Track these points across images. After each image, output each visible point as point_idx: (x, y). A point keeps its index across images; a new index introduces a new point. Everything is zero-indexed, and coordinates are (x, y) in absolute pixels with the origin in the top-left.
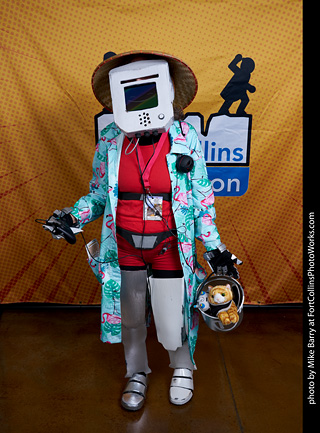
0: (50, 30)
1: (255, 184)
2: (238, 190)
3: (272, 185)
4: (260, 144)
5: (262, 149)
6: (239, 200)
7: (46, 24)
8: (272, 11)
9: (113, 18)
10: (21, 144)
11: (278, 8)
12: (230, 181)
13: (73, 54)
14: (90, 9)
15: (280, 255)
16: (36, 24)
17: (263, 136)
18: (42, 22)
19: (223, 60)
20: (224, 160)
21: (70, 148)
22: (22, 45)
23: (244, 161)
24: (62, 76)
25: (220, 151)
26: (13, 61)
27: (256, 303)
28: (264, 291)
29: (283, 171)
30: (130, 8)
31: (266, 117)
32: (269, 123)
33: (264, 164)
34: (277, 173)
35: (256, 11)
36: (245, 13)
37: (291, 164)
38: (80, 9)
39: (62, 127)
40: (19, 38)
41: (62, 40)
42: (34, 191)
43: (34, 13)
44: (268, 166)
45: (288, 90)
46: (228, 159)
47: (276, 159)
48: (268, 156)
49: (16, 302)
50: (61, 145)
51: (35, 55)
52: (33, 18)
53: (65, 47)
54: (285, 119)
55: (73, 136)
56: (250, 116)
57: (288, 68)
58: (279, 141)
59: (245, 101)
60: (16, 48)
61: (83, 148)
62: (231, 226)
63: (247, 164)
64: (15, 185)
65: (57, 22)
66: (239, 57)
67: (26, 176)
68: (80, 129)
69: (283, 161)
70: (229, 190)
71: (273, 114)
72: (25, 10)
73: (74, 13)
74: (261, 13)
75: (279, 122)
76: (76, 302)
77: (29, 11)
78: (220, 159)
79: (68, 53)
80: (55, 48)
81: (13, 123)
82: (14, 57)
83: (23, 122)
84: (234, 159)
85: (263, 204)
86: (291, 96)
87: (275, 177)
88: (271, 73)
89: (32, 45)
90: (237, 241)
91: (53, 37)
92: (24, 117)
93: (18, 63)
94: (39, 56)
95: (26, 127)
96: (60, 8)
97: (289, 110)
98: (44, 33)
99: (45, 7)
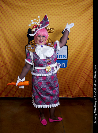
1: (69, 65)
2: (64, 66)
3: (74, 65)
4: (70, 54)
5: (71, 55)
6: (65, 69)
8: (73, 18)
9: (30, 19)
10: (5, 53)
11: (75, 17)
12: (62, 64)
14: (24, 17)
15: (76, 84)
16: (10, 21)
17: (71, 51)
18: (11, 20)
20: (61, 58)
21: (18, 54)
22: (6, 26)
23: (66, 58)
24: (16, 35)
25: (60, 56)
26: (3, 31)
27: (69, 97)
28: (72, 94)
29: (77, 61)
30: (35, 17)
31: (72, 46)
32: (73, 48)
33: (72, 59)
34: (75, 62)
36: (66, 18)
37: (79, 59)
39: (16, 49)
40: (5, 25)
41: (17, 25)
42: (9, 66)
43: (9, 18)
44: (73, 60)
45: (78, 39)
46: (62, 58)
47: (75, 58)
48: (73, 57)
49: (4, 97)
50: (16, 54)
55: (19, 51)
56: (68, 46)
57: (78, 33)
58: (76, 53)
60: (4, 27)
61: (22, 55)
62: (63, 76)
63: (67, 59)
64: (4, 64)
65: (15, 20)
67: (7, 62)
68: (21, 49)
69: (77, 59)
70: (62, 66)
71: (74, 46)
72: (7, 17)
73: (20, 18)
74: (70, 18)
75: (76, 48)
76: (20, 97)
78: (59, 58)
79: (18, 29)
80: (15, 27)
81: (3, 47)
82: (3, 29)
83: (6, 47)
84: (63, 58)
85: (71, 70)
86: (78, 41)
87: (75, 63)
88: (73, 34)
89: (8, 26)
90: (64, 80)
91: (14, 24)
92: (6, 46)
93: (4, 31)
94: (10, 29)
95: (7, 49)
96: (16, 17)
97: (78, 44)
98: (12, 23)
99: (12, 16)
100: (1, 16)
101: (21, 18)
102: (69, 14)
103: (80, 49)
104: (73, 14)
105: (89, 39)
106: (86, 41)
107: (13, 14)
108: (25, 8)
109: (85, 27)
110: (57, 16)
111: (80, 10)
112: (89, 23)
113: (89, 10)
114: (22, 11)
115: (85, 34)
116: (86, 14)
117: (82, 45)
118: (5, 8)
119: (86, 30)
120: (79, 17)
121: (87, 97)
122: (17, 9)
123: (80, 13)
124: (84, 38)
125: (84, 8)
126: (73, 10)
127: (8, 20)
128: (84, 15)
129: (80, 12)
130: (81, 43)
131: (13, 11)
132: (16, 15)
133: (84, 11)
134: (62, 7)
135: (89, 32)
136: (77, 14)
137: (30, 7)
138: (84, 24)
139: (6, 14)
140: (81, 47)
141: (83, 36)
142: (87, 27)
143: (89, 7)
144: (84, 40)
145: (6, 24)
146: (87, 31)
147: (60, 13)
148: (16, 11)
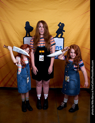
0: (12, 16)
4: (66, 45)
7: (11, 14)
9: (28, 13)
11: (70, 11)
13: (18, 22)
14: (22, 11)
17: (67, 43)
18: (10, 14)
19: (56, 24)
22: (5, 20)
24: (15, 27)
25: (56, 47)
30: (33, 11)
31: (68, 38)
32: (69, 40)
35: (64, 12)
36: (62, 12)
38: (20, 11)
39: (15, 40)
40: (4, 18)
41: (15, 19)
42: (8, 57)
45: (73, 31)
46: (58, 49)
51: (8, 22)
52: (8, 13)
53: (16, 20)
54: (73, 39)
55: (18, 43)
56: (64, 38)
57: (73, 26)
59: (62, 34)
60: (4, 20)
62: (59, 67)
64: (3, 55)
65: (14, 14)
66: (60, 23)
67: (5, 53)
68: (19, 41)
71: (69, 38)
72: (6, 11)
74: (66, 12)
75: (71, 40)
77: (7, 12)
79: (17, 22)
80: (13, 20)
81: (2, 39)
86: (74, 33)
88: (69, 27)
89: (8, 19)
90: (61, 71)
91: (13, 18)
92: (5, 38)
93: (4, 24)
94: (9, 23)
95: (6, 40)
96: (15, 11)
97: (74, 37)
98: (11, 17)
99: (11, 11)
100: (1, 11)
101: (19, 12)
102: (65, 8)
103: (76, 41)
104: (68, 8)
105: (84, 32)
106: (81, 33)
107: (12, 8)
108: (23, 3)
109: (80, 21)
110: (53, 10)
111: (75, 5)
112: (83, 16)
113: (83, 5)
114: (20, 6)
115: (80, 27)
116: (80, 8)
117: (77, 37)
118: (4, 3)
119: (80, 23)
120: (74, 11)
121: (84, 88)
122: (15, 4)
123: (75, 8)
124: (79, 31)
125: (78, 3)
126: (68, 5)
127: (8, 14)
128: (78, 9)
129: (75, 6)
130: (77, 35)
131: (12, 6)
132: (15, 9)
133: (78, 6)
134: (57, 2)
135: (84, 25)
136: (72, 8)
137: (28, 2)
138: (79, 17)
139: (6, 8)
140: (76, 39)
141: (78, 29)
142: (82, 20)
143: (83, 2)
144: (79, 32)
145: (6, 17)
146: (82, 24)
147: (56, 7)
148: (15, 5)
